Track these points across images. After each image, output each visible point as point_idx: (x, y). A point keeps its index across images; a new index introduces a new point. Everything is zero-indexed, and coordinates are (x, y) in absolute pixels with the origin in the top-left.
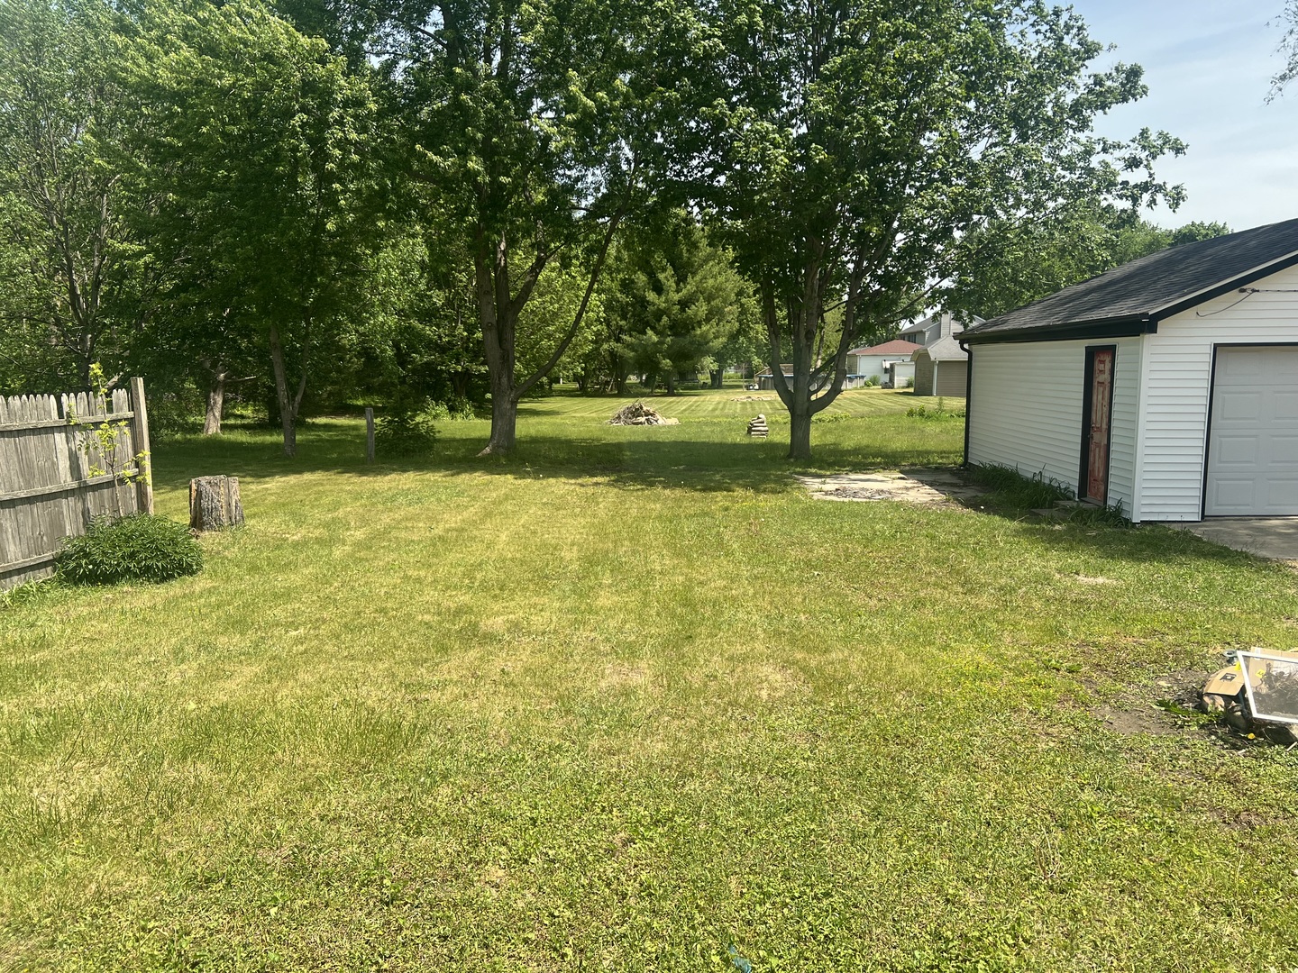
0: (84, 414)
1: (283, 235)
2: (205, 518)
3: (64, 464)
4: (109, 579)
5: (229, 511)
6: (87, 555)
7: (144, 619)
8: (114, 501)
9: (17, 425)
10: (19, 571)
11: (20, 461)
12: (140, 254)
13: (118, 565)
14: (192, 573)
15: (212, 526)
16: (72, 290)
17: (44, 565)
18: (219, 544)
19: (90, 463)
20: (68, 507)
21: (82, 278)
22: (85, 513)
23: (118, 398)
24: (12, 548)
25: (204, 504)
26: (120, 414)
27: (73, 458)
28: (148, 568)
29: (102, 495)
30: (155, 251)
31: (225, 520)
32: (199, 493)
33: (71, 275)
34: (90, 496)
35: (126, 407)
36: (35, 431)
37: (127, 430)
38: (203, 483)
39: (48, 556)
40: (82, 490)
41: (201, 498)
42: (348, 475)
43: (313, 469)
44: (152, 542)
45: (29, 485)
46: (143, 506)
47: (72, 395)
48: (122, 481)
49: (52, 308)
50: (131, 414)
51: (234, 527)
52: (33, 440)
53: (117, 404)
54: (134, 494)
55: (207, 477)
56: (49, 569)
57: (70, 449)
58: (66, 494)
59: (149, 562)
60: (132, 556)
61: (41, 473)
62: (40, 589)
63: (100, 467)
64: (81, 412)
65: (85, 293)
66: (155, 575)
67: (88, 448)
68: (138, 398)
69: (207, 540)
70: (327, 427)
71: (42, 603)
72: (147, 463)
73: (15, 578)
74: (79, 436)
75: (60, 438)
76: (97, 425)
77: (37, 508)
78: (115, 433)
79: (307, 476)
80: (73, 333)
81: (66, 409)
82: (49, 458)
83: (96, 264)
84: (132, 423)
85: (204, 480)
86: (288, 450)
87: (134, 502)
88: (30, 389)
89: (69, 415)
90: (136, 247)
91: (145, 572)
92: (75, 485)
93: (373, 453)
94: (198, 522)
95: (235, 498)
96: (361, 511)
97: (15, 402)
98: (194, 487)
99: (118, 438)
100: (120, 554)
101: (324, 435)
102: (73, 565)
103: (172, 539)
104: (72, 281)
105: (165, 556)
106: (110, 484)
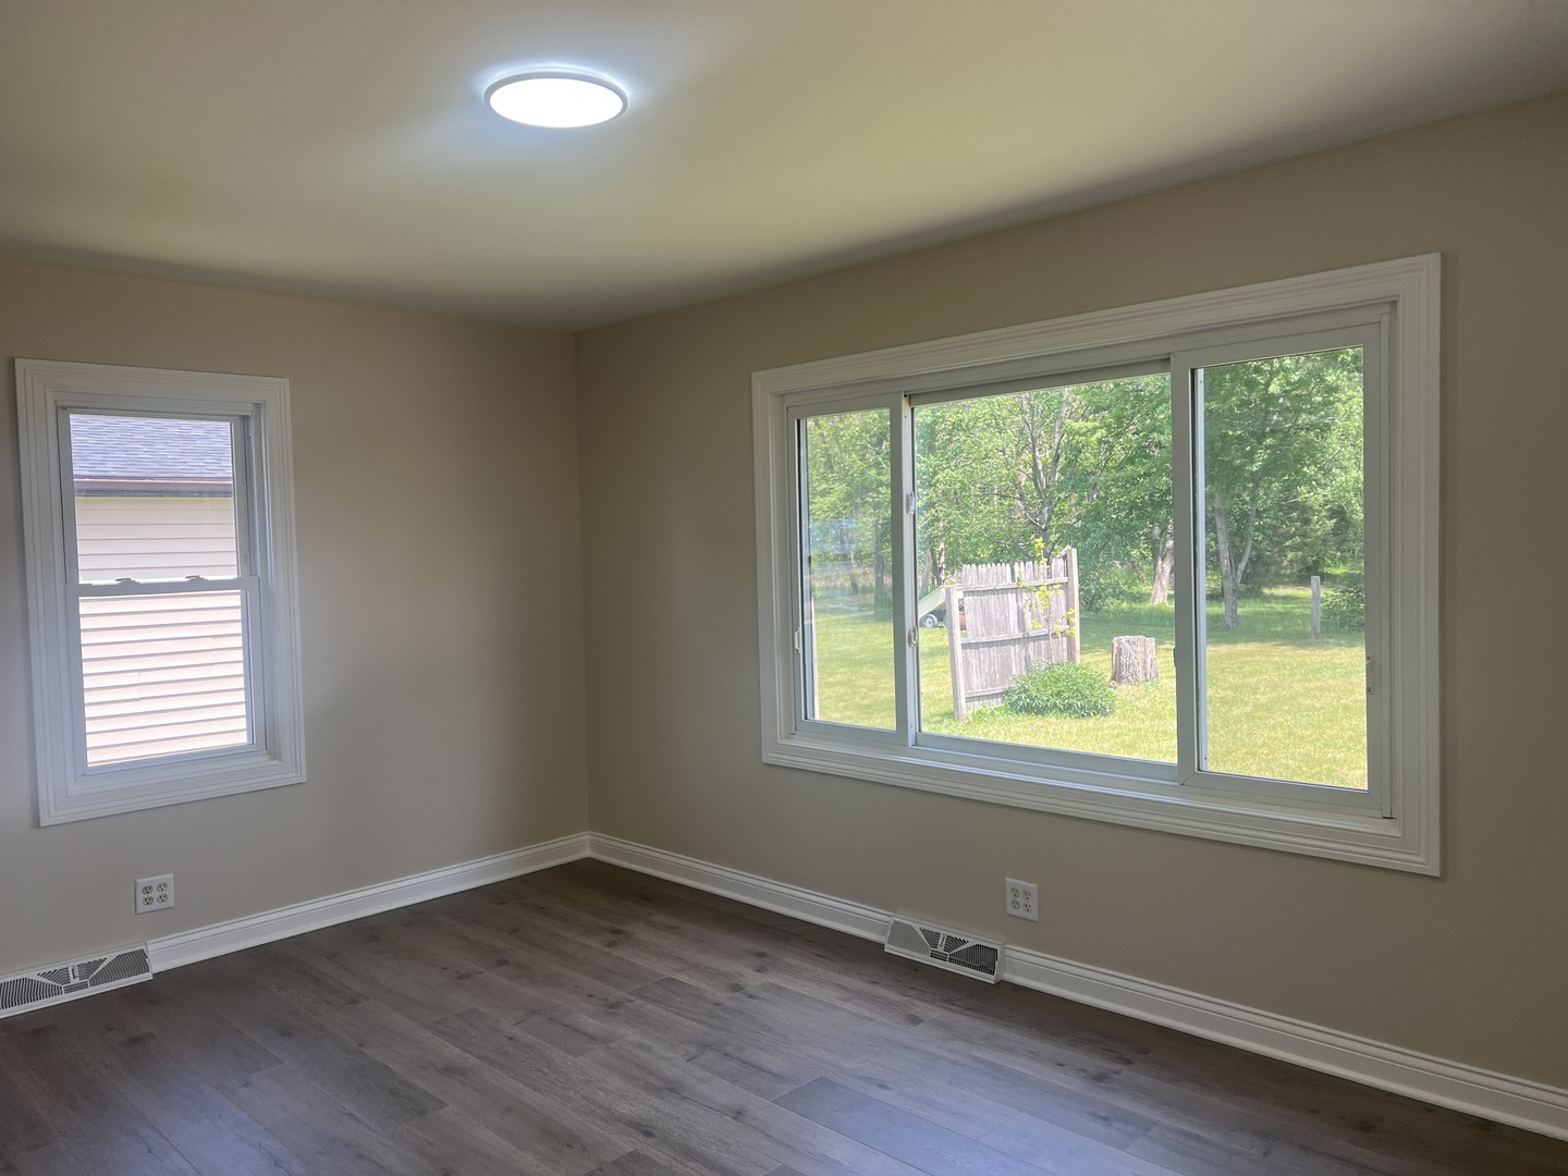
0: (1030, 579)
1: (1224, 402)
2: (1123, 673)
3: (1013, 618)
4: (1040, 711)
5: (1145, 668)
6: (1026, 691)
7: (1061, 738)
8: (1048, 649)
9: (983, 587)
10: (980, 698)
11: (984, 614)
12: (1095, 430)
13: (1048, 701)
14: (1105, 715)
15: (1129, 680)
16: (1035, 467)
17: (997, 695)
18: (1132, 695)
19: (1033, 618)
20: (1014, 650)
21: (1044, 456)
22: (1027, 658)
23: (1056, 566)
24: (975, 679)
25: (1123, 660)
26: (1058, 579)
27: (1020, 614)
28: (1071, 706)
29: (1039, 645)
30: (1108, 427)
31: (1141, 677)
32: (1120, 650)
33: (1034, 452)
34: (1031, 645)
35: (1062, 574)
36: (994, 591)
37: (1061, 593)
38: (1123, 641)
39: (999, 689)
40: (1027, 639)
41: (1120, 655)
42: (1283, 648)
43: (1248, 641)
44: (1074, 685)
45: (989, 633)
46: (1071, 657)
47: (1022, 563)
48: (1054, 635)
49: (1017, 485)
50: (1065, 579)
51: (1149, 683)
52: (992, 599)
53: (1056, 570)
54: (1065, 646)
55: (1128, 637)
56: (1000, 699)
57: (1018, 607)
58: (1015, 641)
59: (1071, 701)
60: (1059, 694)
61: (997, 624)
62: (992, 713)
63: (1039, 622)
64: (1028, 577)
65: (1045, 466)
66: (1075, 711)
67: (1031, 606)
68: (1072, 566)
69: (1123, 691)
70: (1286, 599)
71: (993, 723)
72: (1076, 620)
73: (976, 703)
74: (1025, 596)
75: (1011, 597)
76: (1038, 587)
77: (993, 651)
78: (1051, 594)
79: (1241, 647)
80: (1033, 506)
81: (1017, 575)
82: (1003, 613)
83: (1056, 441)
84: (1065, 586)
85: (1124, 639)
86: (1229, 621)
87: (1065, 653)
88: (996, 559)
89: (1019, 580)
90: (1090, 425)
91: (1068, 709)
92: (1020, 635)
93: (1318, 626)
94: (1117, 677)
95: (1150, 656)
96: (1276, 679)
97: (983, 568)
98: (1116, 645)
99: (1054, 598)
100: (1050, 692)
101: (1279, 607)
102: (1016, 697)
103: (1090, 685)
104: (1034, 458)
105: (1084, 697)
106: (1046, 637)
